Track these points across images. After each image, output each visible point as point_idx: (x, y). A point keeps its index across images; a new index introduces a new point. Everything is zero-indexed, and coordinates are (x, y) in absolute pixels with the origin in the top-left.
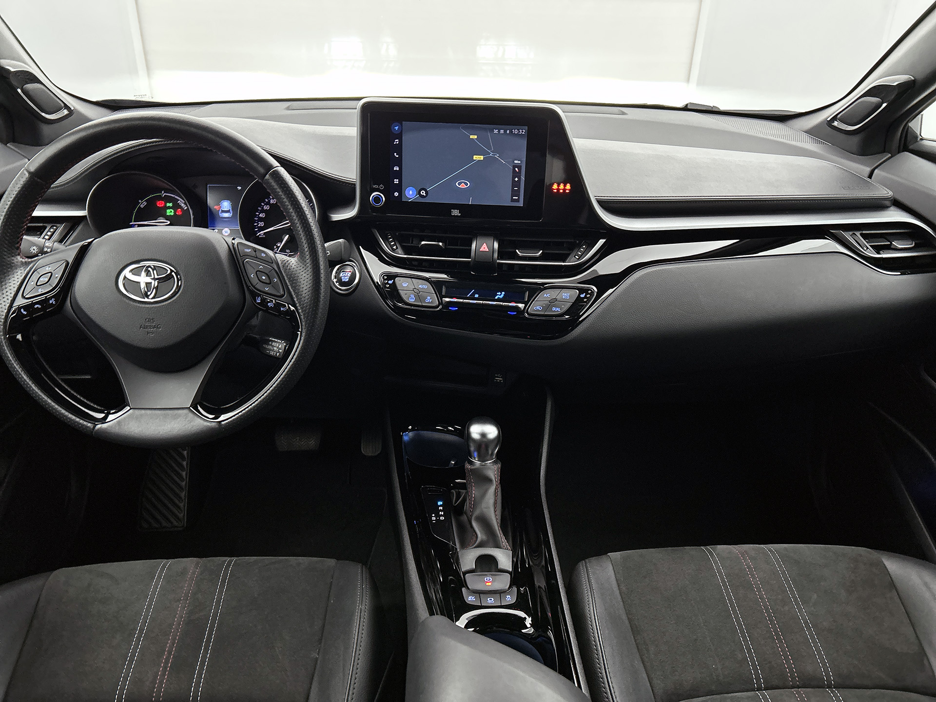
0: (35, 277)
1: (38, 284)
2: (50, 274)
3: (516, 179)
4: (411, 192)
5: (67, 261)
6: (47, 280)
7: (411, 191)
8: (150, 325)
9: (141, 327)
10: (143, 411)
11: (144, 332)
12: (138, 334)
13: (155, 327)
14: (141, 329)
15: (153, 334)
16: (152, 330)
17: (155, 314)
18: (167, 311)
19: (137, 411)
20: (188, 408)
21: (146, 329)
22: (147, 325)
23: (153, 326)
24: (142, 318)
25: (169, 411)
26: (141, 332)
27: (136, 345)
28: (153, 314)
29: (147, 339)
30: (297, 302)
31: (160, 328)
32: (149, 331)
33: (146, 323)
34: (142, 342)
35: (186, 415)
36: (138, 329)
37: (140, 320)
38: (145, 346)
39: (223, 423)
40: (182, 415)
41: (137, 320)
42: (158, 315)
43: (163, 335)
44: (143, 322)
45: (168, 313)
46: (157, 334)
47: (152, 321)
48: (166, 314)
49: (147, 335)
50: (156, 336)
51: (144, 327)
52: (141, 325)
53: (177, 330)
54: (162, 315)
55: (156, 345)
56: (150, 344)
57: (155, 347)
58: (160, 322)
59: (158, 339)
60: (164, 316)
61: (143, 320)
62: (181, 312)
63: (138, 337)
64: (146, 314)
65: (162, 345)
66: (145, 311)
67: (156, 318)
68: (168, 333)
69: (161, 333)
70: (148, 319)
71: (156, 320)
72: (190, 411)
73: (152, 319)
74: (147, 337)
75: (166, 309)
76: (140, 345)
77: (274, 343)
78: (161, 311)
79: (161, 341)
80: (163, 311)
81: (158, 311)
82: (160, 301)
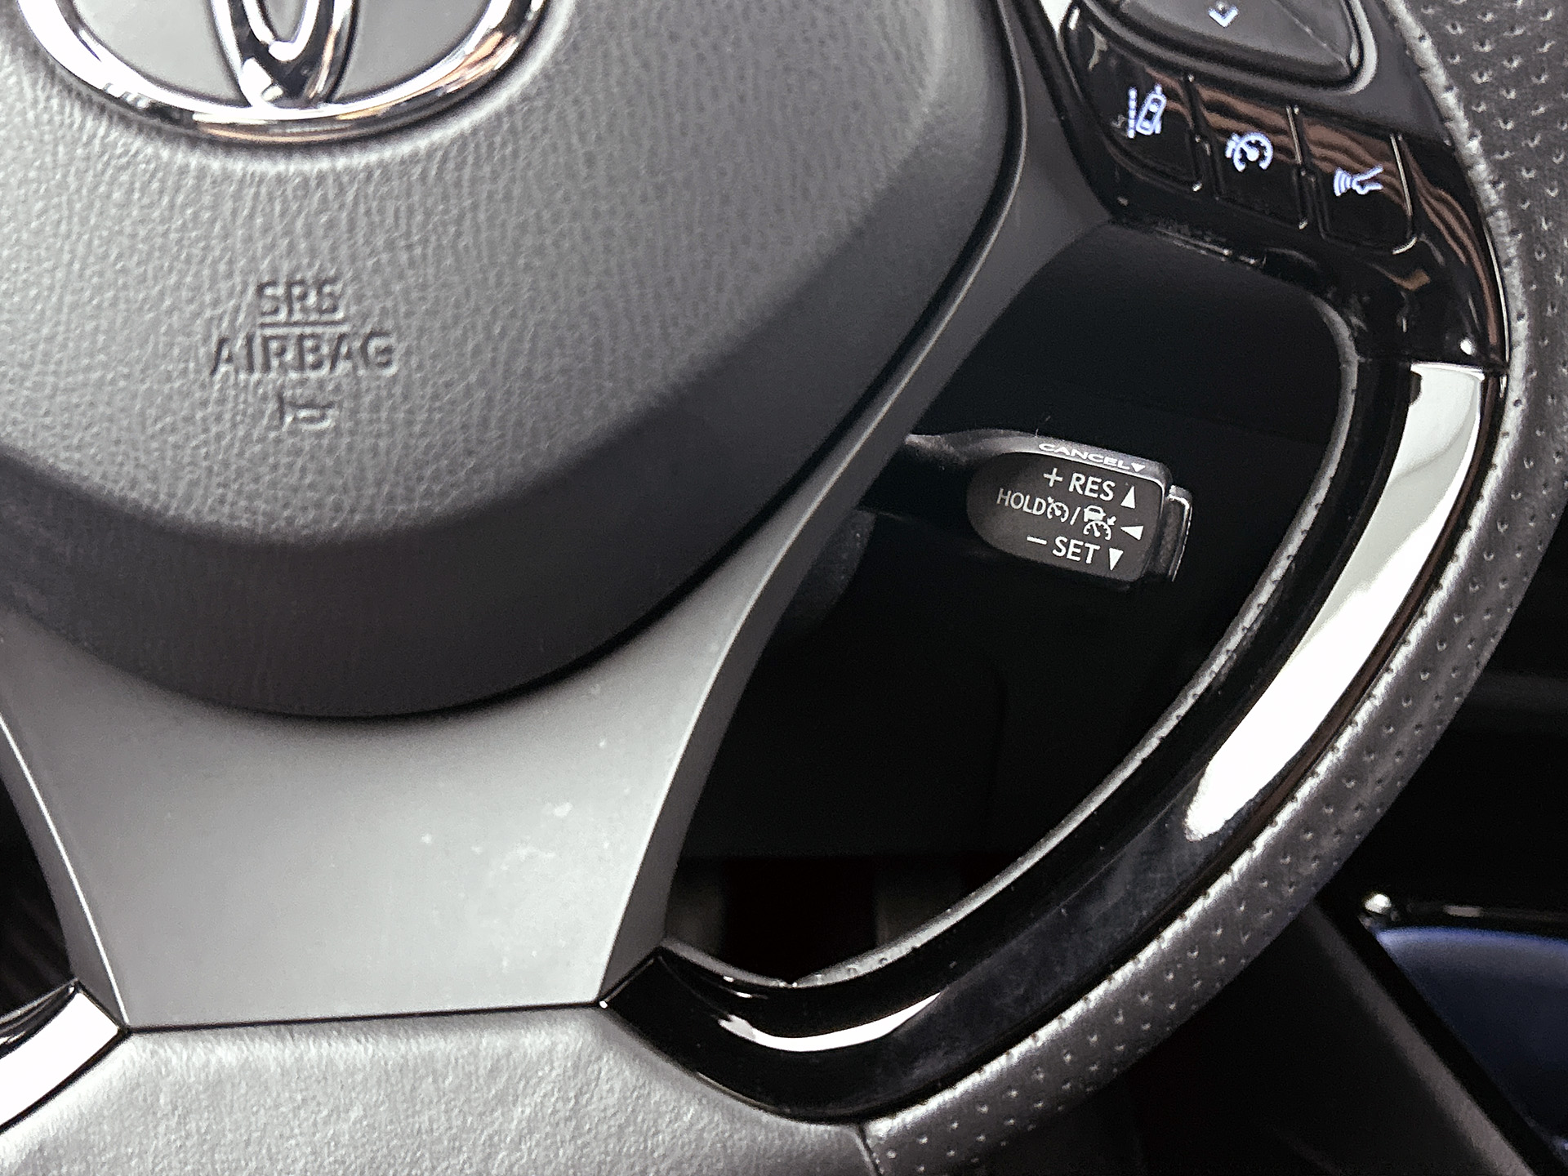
8: (301, 338)
9: (225, 354)
10: (225, 1052)
11: (250, 399)
12: (199, 415)
13: (344, 350)
14: (223, 369)
15: (323, 417)
16: (321, 384)
17: (346, 236)
18: (446, 211)
19: (175, 1052)
20: (590, 1011)
21: (267, 367)
22: (269, 332)
23: (330, 341)
24: (230, 275)
25: (437, 1042)
26: (222, 401)
27: (181, 517)
28: (325, 236)
29: (271, 460)
30: (1461, 124)
31: (382, 359)
32: (294, 387)
33: (260, 320)
34: (225, 486)
35: (575, 1076)
36: (198, 371)
37: (208, 298)
38: (255, 523)
39: (882, 1134)
40: (547, 1069)
41: (185, 294)
42: (367, 243)
43: (409, 423)
44: (237, 309)
45: (452, 230)
46: (364, 416)
47: (312, 299)
48: (438, 239)
49: (276, 423)
50: (352, 433)
51: (250, 355)
52: (222, 342)
53: (528, 373)
54: (403, 243)
55: (353, 511)
56: (296, 502)
57: (340, 529)
58: (384, 312)
59: (368, 460)
60: (418, 251)
61: (239, 288)
62: (564, 225)
63: (197, 447)
64: (270, 240)
65: (400, 508)
66: (251, 216)
67: (356, 278)
68: (453, 402)
69: (393, 409)
70: (283, 280)
71: (350, 291)
72: (606, 1037)
73: (320, 285)
74: (278, 441)
75: (438, 191)
76: (212, 510)
77: (1078, 479)
78: (397, 211)
79: (397, 471)
80: (411, 211)
81: (368, 213)
82: (384, 127)
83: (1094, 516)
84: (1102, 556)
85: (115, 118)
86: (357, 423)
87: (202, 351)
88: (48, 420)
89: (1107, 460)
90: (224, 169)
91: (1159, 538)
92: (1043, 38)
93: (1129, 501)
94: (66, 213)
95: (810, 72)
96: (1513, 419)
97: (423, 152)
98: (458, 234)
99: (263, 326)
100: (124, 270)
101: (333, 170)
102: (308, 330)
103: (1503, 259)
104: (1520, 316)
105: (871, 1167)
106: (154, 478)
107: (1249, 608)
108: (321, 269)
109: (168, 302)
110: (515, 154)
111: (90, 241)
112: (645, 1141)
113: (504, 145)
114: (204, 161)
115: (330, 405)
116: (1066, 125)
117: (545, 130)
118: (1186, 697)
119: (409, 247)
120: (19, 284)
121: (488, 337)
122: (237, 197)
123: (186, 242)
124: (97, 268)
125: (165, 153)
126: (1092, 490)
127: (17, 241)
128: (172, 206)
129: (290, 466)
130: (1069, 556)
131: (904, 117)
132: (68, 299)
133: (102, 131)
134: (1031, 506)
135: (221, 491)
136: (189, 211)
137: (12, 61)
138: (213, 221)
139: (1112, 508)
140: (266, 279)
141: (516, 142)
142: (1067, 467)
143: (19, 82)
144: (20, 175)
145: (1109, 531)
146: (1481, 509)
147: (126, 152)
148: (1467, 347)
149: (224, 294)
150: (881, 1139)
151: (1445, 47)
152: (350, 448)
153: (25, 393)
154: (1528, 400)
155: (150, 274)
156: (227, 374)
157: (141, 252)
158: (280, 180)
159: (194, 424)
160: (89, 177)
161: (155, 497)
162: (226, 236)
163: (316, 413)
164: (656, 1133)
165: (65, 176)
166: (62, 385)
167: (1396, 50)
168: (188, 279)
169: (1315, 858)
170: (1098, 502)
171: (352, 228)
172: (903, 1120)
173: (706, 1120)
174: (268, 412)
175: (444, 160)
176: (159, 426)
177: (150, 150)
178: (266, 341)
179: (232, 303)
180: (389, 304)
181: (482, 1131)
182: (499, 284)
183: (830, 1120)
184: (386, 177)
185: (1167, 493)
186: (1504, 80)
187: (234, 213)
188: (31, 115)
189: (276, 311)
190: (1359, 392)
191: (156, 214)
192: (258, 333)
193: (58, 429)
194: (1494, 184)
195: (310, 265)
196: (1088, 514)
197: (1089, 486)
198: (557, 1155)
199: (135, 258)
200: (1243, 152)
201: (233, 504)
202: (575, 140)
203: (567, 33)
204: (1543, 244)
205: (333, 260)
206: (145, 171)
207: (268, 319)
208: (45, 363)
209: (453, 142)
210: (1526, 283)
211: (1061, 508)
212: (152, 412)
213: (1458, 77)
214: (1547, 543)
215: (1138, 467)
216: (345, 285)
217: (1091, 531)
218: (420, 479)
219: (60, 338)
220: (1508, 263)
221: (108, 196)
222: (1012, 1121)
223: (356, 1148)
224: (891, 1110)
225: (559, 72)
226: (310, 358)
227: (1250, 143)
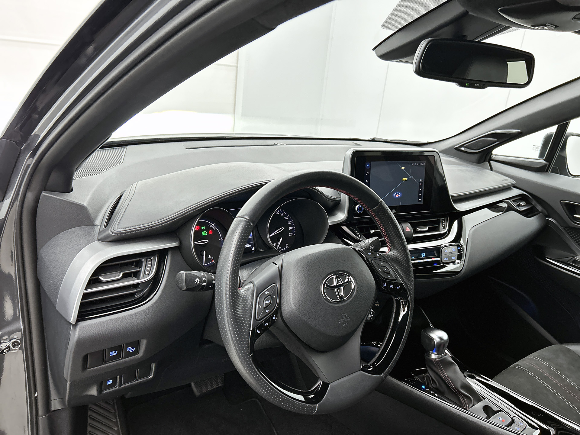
1: (264, 307)
2: (270, 296)
3: (420, 189)
5: (275, 284)
8: (344, 318)
16: (346, 321)
46: (348, 323)
66: (341, 309)
70: (343, 314)
106: (335, 332)
152: (348, 326)
163: (345, 324)
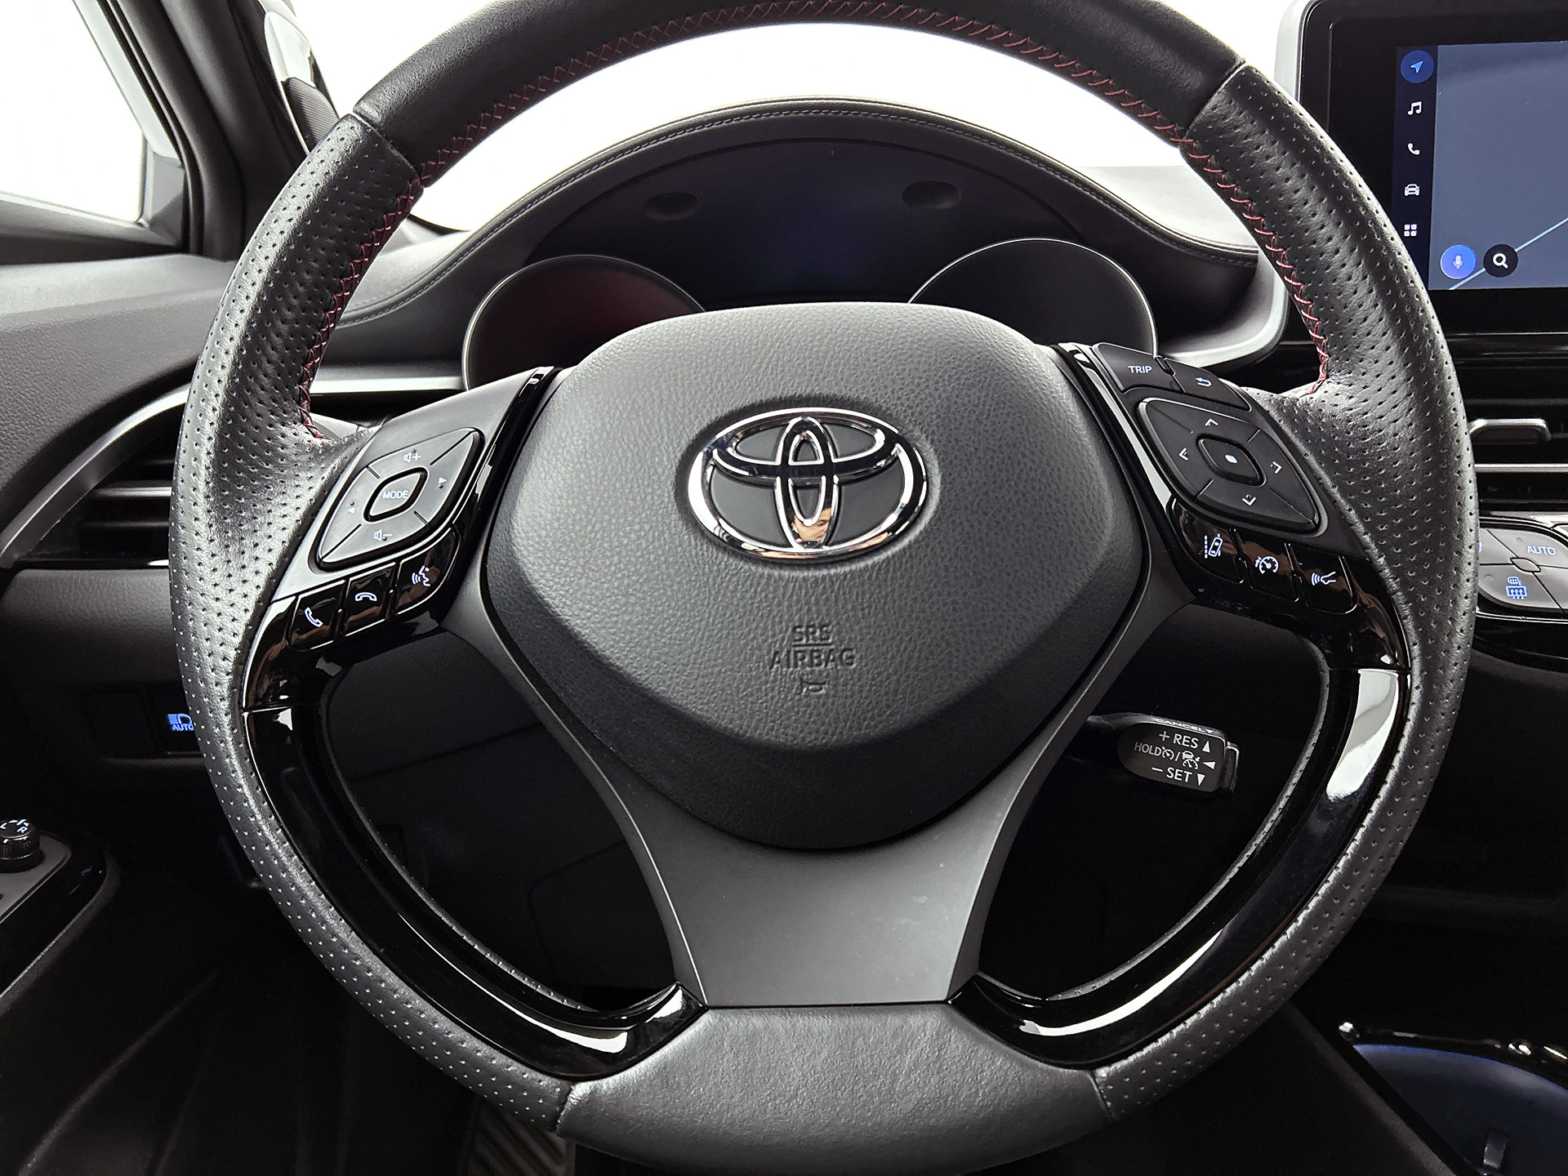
0: (361, 492)
1: (372, 513)
2: (417, 476)
4: (1458, 262)
5: (477, 430)
6: (405, 496)
7: (1458, 258)
8: (813, 651)
9: (777, 659)
10: (756, 1021)
11: (787, 680)
12: (764, 688)
13: (831, 657)
14: (775, 666)
15: (821, 689)
16: (821, 672)
17: (833, 604)
18: (880, 592)
19: (731, 1020)
20: (944, 1005)
21: (796, 665)
22: (797, 649)
23: (825, 652)
24: (781, 622)
25: (864, 1019)
26: (774, 681)
27: (753, 737)
28: (825, 605)
29: (796, 709)
30: (1374, 550)
31: (850, 661)
32: (807, 675)
33: (793, 643)
34: (774, 722)
35: (938, 1039)
36: (764, 667)
37: (770, 634)
38: (787, 740)
39: (1104, 1075)
40: (922, 1035)
41: (760, 631)
42: (843, 607)
43: (861, 692)
44: (783, 638)
45: (882, 601)
46: (840, 688)
47: (818, 633)
48: (876, 606)
49: (799, 691)
50: (834, 696)
51: (788, 660)
52: (776, 653)
53: (916, 668)
54: (859, 607)
55: (833, 735)
56: (806, 730)
57: (826, 743)
58: (850, 639)
59: (841, 710)
60: (867, 611)
61: (784, 629)
62: (935, 598)
63: (762, 703)
64: (799, 606)
65: (855, 733)
66: (791, 596)
67: (838, 623)
68: (882, 682)
69: (853, 684)
70: (805, 624)
71: (835, 629)
72: (953, 1021)
73: (821, 628)
74: (800, 700)
75: (876, 584)
76: (767, 734)
77: (1178, 737)
78: (857, 593)
79: (854, 715)
80: (864, 593)
81: (844, 593)
82: (850, 556)
83: (1188, 757)
84: (1194, 778)
85: (731, 553)
86: (837, 691)
87: (766, 657)
88: (693, 691)
89: (1192, 728)
90: (780, 575)
91: (1224, 769)
92: (1158, 513)
93: (1206, 749)
94: (707, 595)
95: (1049, 528)
96: (1416, 696)
97: (890, 557)
98: (885, 603)
99: (795, 646)
100: (733, 621)
101: (829, 574)
102: (815, 648)
103: (1403, 616)
104: (1415, 644)
105: (1099, 1094)
106: (741, 718)
107: (1282, 798)
108: (822, 619)
109: (752, 635)
110: (912, 567)
111: (718, 608)
112: (977, 1076)
113: (907, 562)
114: (771, 571)
115: (824, 683)
116: (1171, 554)
117: (926, 556)
118: (1251, 846)
119: (863, 609)
120: (685, 628)
121: (899, 651)
122: (786, 587)
123: (761, 608)
124: (720, 620)
125: (753, 568)
126: (1186, 743)
127: (685, 608)
128: (756, 591)
129: (805, 712)
130: (1176, 778)
131: (1095, 548)
132: (707, 634)
133: (725, 559)
134: (1153, 752)
135: (772, 724)
136: (764, 594)
137: (687, 529)
138: (774, 598)
139: (1198, 752)
140: (797, 624)
141: (912, 561)
142: (1172, 731)
143: (690, 538)
144: (687, 579)
145: (1196, 765)
146: (1404, 742)
147: (736, 568)
148: (1386, 659)
149: (778, 631)
150: (1104, 1078)
151: (1362, 515)
152: (833, 704)
153: (684, 677)
154: (1423, 686)
155: (745, 622)
156: (777, 668)
157: (740, 612)
158: (805, 579)
159: (761, 691)
160: (719, 579)
161: (741, 728)
162: (779, 604)
163: (818, 687)
164: (982, 1072)
165: (708, 579)
166: (702, 674)
167: (1336, 514)
168: (762, 625)
169: (1331, 929)
170: (1189, 749)
171: (836, 601)
172: (1116, 1068)
173: (1009, 1066)
174: (796, 686)
175: (880, 569)
176: (744, 693)
177: (746, 567)
178: (796, 652)
179: (781, 635)
180: (853, 635)
181: (890, 1067)
182: (903, 627)
183: (1075, 1068)
184: (853, 578)
185: (1227, 745)
186: (1394, 529)
187: (784, 595)
188: (694, 552)
189: (801, 639)
190: (1331, 686)
191: (748, 595)
192: (793, 649)
193: (698, 695)
194: (1394, 579)
195: (817, 618)
196: (1185, 756)
197: (1184, 740)
198: (930, 1082)
199: (738, 616)
200: (1263, 564)
201: (777, 730)
202: (940, 560)
203: (936, 512)
204: (1423, 609)
205: (827, 615)
206: (744, 576)
207: (797, 643)
208: (694, 663)
209: (884, 561)
210: (1416, 628)
211: (1169, 752)
212: (742, 687)
213: (1370, 528)
214: (1441, 762)
215: (1210, 731)
216: (833, 627)
217: (1187, 764)
218: (865, 719)
219: (701, 652)
220: (1406, 618)
221: (727, 587)
222: (1174, 1072)
223: (824, 1074)
224: (1108, 1063)
225: (932, 529)
226: (816, 661)
227: (1266, 560)
